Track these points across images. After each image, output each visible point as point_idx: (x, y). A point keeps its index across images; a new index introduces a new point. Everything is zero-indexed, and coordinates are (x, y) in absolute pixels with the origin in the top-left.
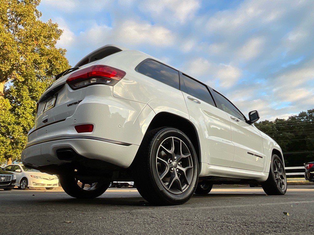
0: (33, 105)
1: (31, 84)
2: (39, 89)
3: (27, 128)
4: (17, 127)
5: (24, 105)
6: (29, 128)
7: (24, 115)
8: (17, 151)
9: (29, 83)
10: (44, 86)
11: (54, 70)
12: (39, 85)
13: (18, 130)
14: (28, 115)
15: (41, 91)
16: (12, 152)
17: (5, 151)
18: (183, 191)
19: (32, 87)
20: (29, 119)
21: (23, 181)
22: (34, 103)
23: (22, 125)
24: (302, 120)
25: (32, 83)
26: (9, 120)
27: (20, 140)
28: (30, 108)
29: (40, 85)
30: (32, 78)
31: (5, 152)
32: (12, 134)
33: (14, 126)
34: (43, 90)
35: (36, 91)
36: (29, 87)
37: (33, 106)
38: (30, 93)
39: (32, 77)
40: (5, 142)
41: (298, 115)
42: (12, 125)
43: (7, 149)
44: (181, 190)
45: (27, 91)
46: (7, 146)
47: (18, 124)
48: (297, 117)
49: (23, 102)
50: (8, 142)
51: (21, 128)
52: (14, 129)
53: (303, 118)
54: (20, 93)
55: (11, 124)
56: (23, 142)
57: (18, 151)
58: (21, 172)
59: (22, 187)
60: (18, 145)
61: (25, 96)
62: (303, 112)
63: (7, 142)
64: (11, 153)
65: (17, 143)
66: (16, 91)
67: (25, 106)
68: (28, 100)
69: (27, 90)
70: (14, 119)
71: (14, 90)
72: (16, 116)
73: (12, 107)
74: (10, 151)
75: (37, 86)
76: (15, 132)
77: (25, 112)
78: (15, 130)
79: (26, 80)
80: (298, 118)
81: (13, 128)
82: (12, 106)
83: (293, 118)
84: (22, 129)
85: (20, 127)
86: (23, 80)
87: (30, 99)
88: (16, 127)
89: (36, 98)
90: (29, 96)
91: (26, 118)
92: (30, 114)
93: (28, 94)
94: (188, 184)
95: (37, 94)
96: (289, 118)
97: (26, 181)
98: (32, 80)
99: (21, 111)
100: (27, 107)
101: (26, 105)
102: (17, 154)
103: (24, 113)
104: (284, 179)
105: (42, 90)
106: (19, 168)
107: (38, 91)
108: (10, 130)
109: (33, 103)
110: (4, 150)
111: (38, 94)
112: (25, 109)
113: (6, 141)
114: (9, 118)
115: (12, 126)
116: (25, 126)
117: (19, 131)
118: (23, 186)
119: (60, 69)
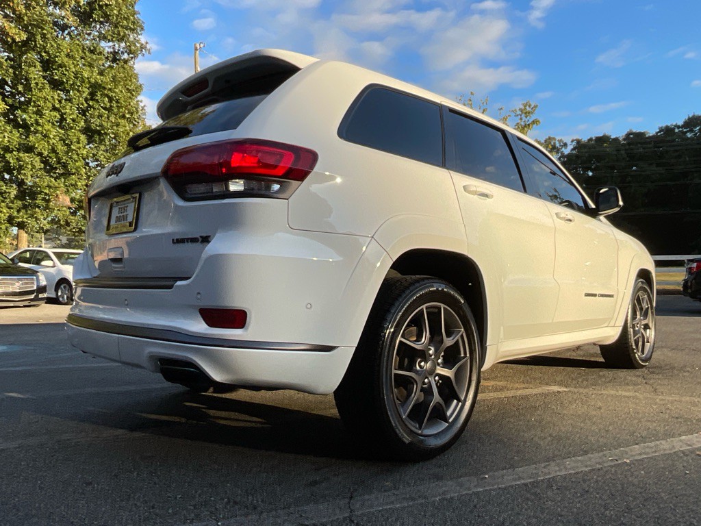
0: (57, 102)
1: (45, 47)
2: (66, 60)
3: (50, 157)
4: (28, 156)
5: (34, 102)
6: (55, 159)
7: (40, 129)
8: (35, 213)
9: (40, 45)
10: (78, 51)
11: (97, 7)
12: (65, 50)
13: (31, 164)
14: (48, 127)
15: (72, 66)
16: (25, 217)
17: (8, 213)
18: (450, 420)
19: (50, 56)
20: (52, 136)
21: (62, 286)
22: (59, 96)
23: (39, 153)
24: (689, 135)
25: (47, 43)
26: (6, 139)
27: (40, 187)
28: (51, 111)
29: (67, 49)
30: (45, 32)
31: (8, 215)
32: (19, 173)
33: (21, 155)
34: (75, 62)
35: (60, 66)
36: (41, 56)
37: (57, 106)
38: (45, 70)
39: (44, 29)
40: (5, 192)
41: (681, 123)
42: (14, 152)
43: (12, 208)
44: (446, 420)
45: (39, 67)
46: (12, 202)
47: (29, 149)
48: (679, 127)
49: (32, 95)
50: (12, 193)
51: (38, 159)
52: (22, 163)
53: (691, 131)
54: (21, 72)
55: (13, 150)
56: (47, 191)
57: (39, 214)
58: (54, 266)
59: (61, 299)
60: (36, 200)
61: (35, 79)
62: (694, 116)
63: (9, 193)
64: (22, 217)
65: (33, 195)
66: (12, 67)
67: (40, 106)
68: (44, 88)
69: (38, 64)
70: (18, 138)
71: (5, 64)
72: (20, 130)
73: (8, 108)
74: (21, 214)
75: (60, 53)
76: (24, 169)
77: (41, 121)
78: (23, 166)
79: (31, 37)
80: (681, 129)
81: (17, 159)
82: (6, 104)
83: (668, 131)
84: (39, 161)
85: (34, 156)
86: (24, 36)
87: (47, 86)
88: (25, 156)
89: (63, 83)
90: (44, 77)
91: (45, 136)
92: (53, 123)
93: (41, 73)
94: (459, 400)
95: (64, 74)
96: (658, 130)
97: (67, 287)
98: (45, 37)
99: (30, 117)
100: (43, 108)
101: (41, 103)
102: (37, 219)
103: (37, 123)
104: (650, 328)
105: (73, 63)
106: (48, 257)
107: (66, 67)
108: (12, 165)
109: (56, 97)
110: (5, 211)
111: (66, 75)
112: (39, 113)
113: (7, 191)
114: (6, 134)
115: (15, 156)
116: (46, 153)
117: (33, 167)
118: (63, 298)
119: (110, 5)
